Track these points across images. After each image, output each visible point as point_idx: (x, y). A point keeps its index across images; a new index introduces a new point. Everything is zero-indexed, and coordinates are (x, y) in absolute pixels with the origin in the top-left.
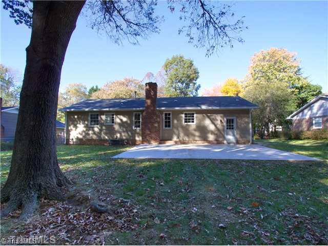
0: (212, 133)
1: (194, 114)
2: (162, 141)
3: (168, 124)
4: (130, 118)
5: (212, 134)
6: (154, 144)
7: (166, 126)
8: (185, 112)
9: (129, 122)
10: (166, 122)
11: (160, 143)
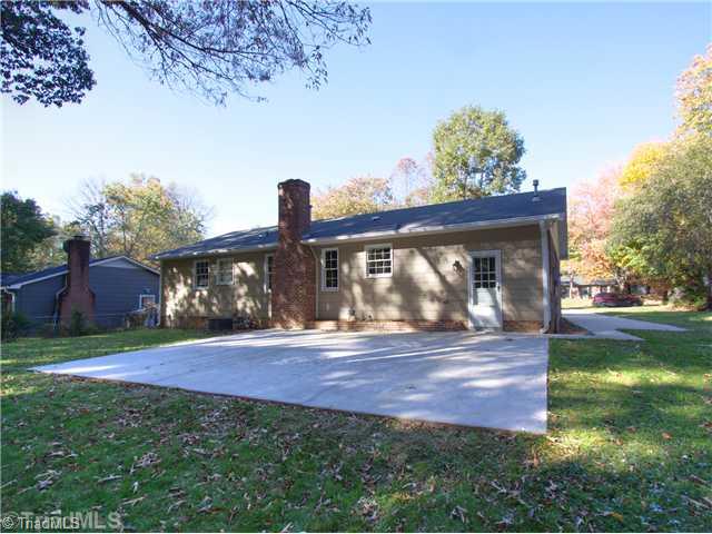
0: (433, 297)
1: (388, 250)
2: (311, 321)
3: (333, 278)
4: (258, 268)
5: (432, 300)
6: (295, 327)
7: (329, 285)
8: (366, 247)
9: (257, 276)
10: (328, 273)
11: (306, 328)
